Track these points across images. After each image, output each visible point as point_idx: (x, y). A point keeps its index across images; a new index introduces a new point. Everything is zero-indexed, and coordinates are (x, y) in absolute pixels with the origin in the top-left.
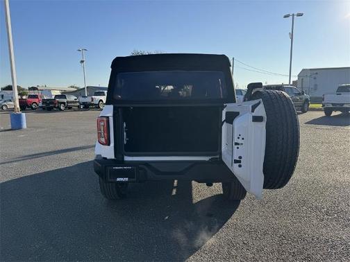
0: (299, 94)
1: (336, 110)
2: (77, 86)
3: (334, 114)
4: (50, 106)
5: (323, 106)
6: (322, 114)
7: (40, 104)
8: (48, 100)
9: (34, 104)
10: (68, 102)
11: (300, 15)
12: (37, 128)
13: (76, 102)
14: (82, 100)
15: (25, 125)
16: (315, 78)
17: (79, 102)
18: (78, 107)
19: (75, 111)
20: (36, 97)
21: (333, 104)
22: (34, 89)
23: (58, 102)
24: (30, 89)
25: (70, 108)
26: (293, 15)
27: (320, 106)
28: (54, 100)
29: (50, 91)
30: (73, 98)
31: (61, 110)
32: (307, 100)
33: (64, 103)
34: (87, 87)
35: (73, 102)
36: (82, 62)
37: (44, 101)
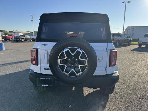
0: (127, 37)
1: (143, 45)
2: (30, 31)
3: (142, 46)
4: (18, 40)
5: (138, 43)
6: (138, 46)
7: (13, 39)
8: (17, 37)
9: (11, 39)
10: (25, 38)
11: (129, 2)
12: (10, 50)
13: (29, 38)
14: (32, 37)
15: (4, 49)
16: (133, 31)
17: (30, 38)
18: (30, 40)
19: (29, 42)
20: (11, 35)
21: (142, 42)
22: (11, 32)
23: (21, 38)
24: (9, 32)
25: (26, 41)
26: (126, 2)
27: (137, 43)
28: (19, 37)
29: (18, 33)
30: (28, 36)
31: (22, 41)
32: (130, 40)
33: (24, 39)
34: (34, 32)
35: (28, 38)
36: (32, 20)
37: (15, 37)
